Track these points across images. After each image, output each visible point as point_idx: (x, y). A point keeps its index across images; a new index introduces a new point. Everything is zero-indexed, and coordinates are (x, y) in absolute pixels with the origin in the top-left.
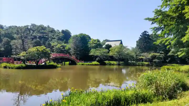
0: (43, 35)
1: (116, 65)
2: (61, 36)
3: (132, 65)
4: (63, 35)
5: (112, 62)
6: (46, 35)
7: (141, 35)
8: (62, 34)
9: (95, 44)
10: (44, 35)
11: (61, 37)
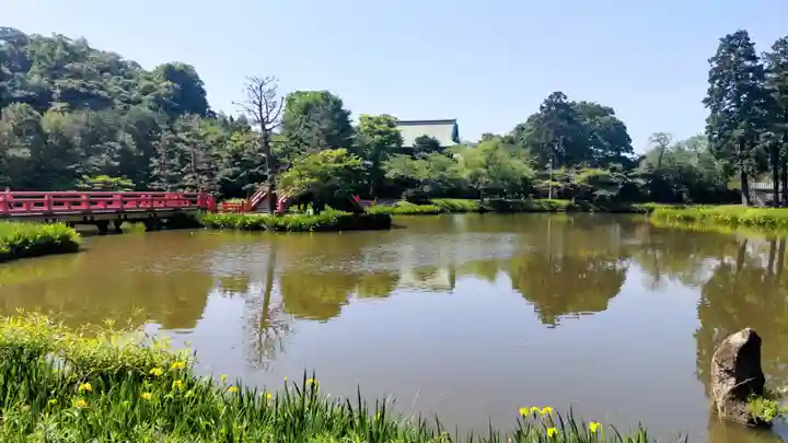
0: (84, 86)
1: (474, 211)
2: (163, 91)
3: (518, 211)
4: (176, 90)
5: (457, 202)
6: (101, 88)
7: (544, 105)
8: (169, 83)
9: (380, 133)
10: (92, 88)
11: (167, 95)
